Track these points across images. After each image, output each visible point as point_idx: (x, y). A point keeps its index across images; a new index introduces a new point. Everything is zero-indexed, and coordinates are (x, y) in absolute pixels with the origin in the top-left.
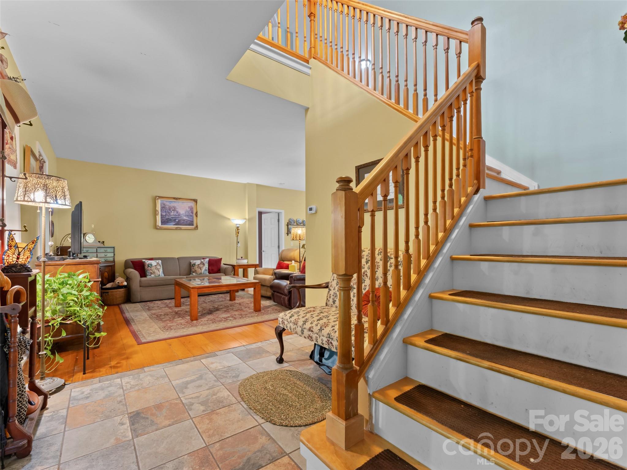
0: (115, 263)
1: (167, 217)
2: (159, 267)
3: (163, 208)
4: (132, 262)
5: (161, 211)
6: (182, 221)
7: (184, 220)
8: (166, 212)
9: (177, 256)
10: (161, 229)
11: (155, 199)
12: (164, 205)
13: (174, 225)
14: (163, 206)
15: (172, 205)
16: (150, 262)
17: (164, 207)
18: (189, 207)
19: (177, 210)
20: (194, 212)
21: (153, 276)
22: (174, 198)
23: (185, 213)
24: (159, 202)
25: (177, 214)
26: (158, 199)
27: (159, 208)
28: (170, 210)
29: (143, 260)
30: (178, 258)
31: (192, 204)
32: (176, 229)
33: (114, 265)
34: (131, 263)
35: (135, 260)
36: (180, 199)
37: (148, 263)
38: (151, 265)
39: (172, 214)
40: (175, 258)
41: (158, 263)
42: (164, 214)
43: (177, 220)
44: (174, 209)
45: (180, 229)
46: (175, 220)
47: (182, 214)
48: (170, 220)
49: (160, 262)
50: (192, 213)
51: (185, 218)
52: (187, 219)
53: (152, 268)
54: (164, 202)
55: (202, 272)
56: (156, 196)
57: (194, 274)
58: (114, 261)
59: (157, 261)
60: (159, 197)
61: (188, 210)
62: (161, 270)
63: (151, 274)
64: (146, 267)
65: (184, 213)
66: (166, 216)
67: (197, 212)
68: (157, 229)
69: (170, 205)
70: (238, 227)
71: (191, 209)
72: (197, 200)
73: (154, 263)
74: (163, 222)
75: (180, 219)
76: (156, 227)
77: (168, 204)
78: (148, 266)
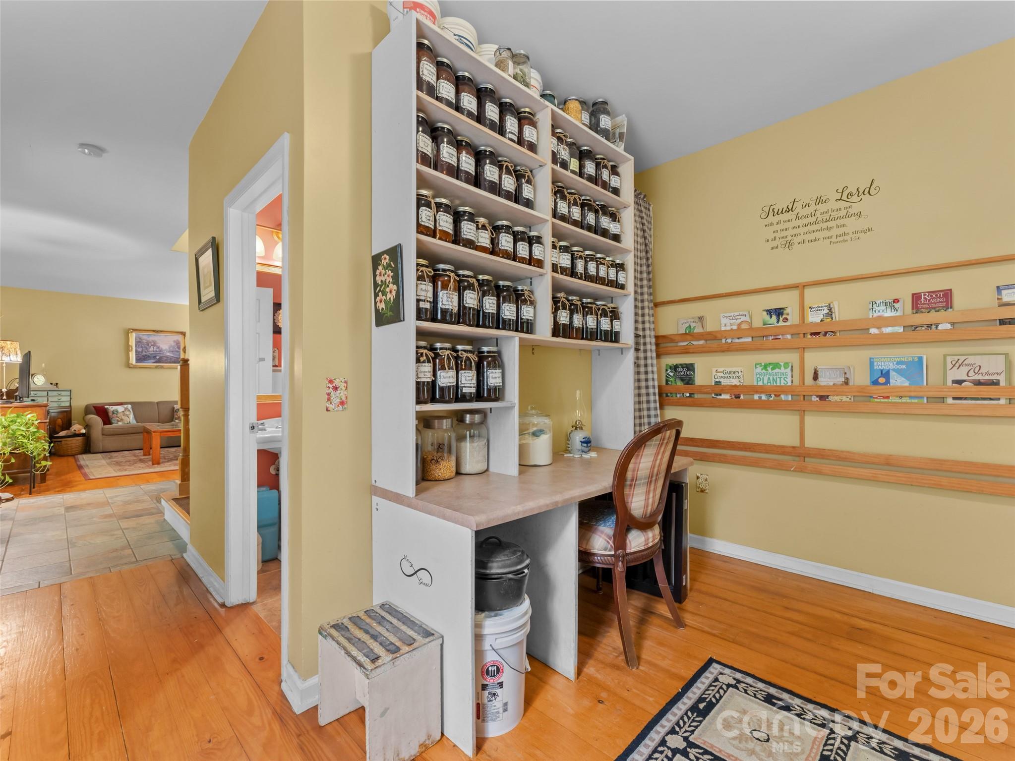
0: (71, 408)
1: (144, 353)
2: (128, 413)
3: (138, 342)
4: (94, 407)
5: (136, 346)
6: (165, 359)
7: (167, 357)
8: (142, 347)
9: (156, 401)
10: (135, 367)
11: (127, 332)
12: (140, 339)
13: (154, 363)
14: (138, 340)
15: (151, 339)
16: (115, 408)
17: (140, 342)
18: (174, 341)
19: (158, 345)
20: (182, 348)
21: (120, 423)
22: (154, 331)
23: (169, 348)
24: (133, 337)
25: (158, 350)
26: (132, 332)
27: (132, 342)
28: (148, 345)
29: (106, 407)
30: (158, 403)
31: (180, 338)
32: (156, 367)
33: (71, 411)
34: (93, 409)
35: (98, 406)
36: (161, 331)
37: (112, 410)
38: (117, 411)
39: (151, 349)
40: (154, 402)
41: (126, 409)
42: (140, 350)
43: (158, 357)
44: (154, 343)
45: (162, 367)
46: (155, 357)
47: (165, 350)
48: (149, 357)
49: (129, 406)
50: (179, 348)
51: (168, 354)
52: (172, 355)
53: (119, 415)
54: (141, 336)
56: (129, 329)
57: (177, 421)
58: (70, 406)
59: (126, 406)
60: (133, 329)
61: (173, 344)
62: (132, 416)
63: (118, 421)
64: (110, 414)
65: (167, 348)
66: (142, 352)
67: (185, 348)
68: (130, 368)
69: (148, 339)
71: (177, 344)
72: (185, 333)
73: (120, 409)
74: (138, 360)
75: (161, 355)
76: (128, 366)
77: (145, 337)
78: (113, 413)
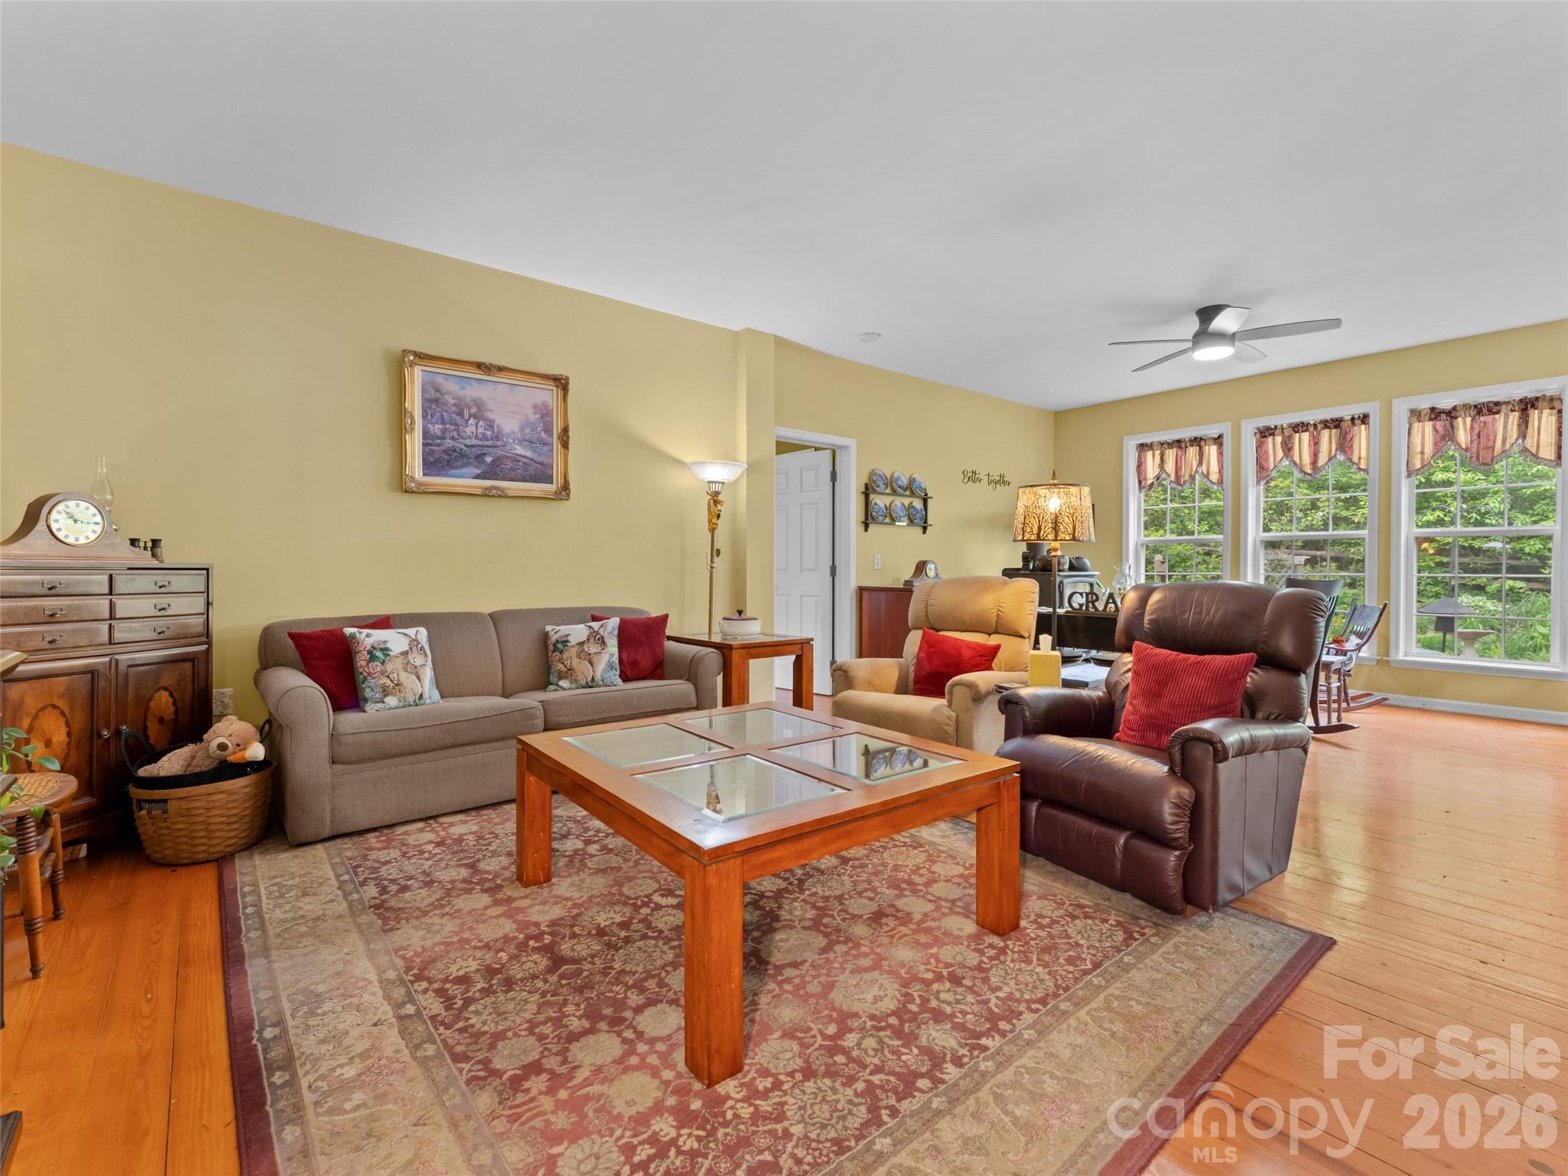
0: (209, 643)
1: (449, 443)
2: (417, 659)
3: (433, 402)
4: (293, 636)
5: (424, 417)
6: (510, 464)
7: (516, 459)
8: (443, 422)
9: (486, 607)
10: (422, 491)
11: (400, 363)
12: (437, 390)
13: (477, 477)
14: (432, 394)
15: (471, 392)
16: (378, 635)
17: (436, 401)
18: (535, 407)
19: (490, 415)
20: (557, 429)
21: (392, 701)
22: (479, 366)
23: (522, 429)
24: (416, 378)
25: (489, 433)
26: (412, 364)
27: (415, 403)
28: (460, 414)
29: (348, 631)
30: (494, 617)
31: (548, 395)
32: (486, 494)
33: (208, 651)
34: (290, 642)
35: (308, 630)
36: (501, 369)
37: (368, 642)
38: (385, 650)
39: (470, 430)
40: (481, 614)
41: (414, 642)
42: (436, 429)
43: (489, 459)
44: (479, 410)
45: (502, 495)
46: (480, 458)
47: (508, 436)
48: (462, 455)
49: (423, 632)
50: (548, 430)
51: (519, 450)
52: (529, 454)
53: (389, 667)
54: (440, 380)
55: (598, 676)
56: (405, 352)
57: (564, 683)
58: (207, 633)
59: (411, 632)
60: (416, 354)
61: (533, 417)
62: (428, 674)
63: (386, 692)
64: (361, 661)
65: (516, 429)
66: (443, 438)
67: (566, 430)
68: (406, 491)
69: (461, 393)
70: (717, 493)
71: (543, 416)
72: (567, 379)
73: (395, 640)
74: (433, 464)
75: (500, 453)
76: (402, 485)
77: (450, 386)
78: (372, 658)
